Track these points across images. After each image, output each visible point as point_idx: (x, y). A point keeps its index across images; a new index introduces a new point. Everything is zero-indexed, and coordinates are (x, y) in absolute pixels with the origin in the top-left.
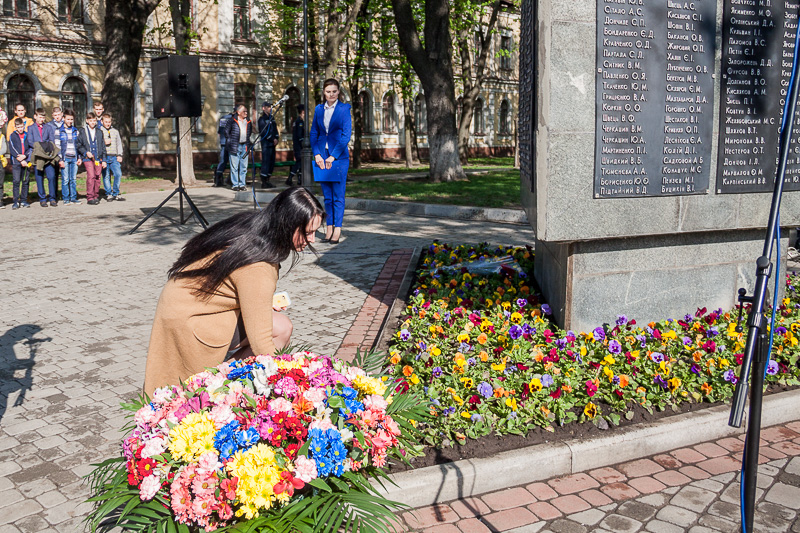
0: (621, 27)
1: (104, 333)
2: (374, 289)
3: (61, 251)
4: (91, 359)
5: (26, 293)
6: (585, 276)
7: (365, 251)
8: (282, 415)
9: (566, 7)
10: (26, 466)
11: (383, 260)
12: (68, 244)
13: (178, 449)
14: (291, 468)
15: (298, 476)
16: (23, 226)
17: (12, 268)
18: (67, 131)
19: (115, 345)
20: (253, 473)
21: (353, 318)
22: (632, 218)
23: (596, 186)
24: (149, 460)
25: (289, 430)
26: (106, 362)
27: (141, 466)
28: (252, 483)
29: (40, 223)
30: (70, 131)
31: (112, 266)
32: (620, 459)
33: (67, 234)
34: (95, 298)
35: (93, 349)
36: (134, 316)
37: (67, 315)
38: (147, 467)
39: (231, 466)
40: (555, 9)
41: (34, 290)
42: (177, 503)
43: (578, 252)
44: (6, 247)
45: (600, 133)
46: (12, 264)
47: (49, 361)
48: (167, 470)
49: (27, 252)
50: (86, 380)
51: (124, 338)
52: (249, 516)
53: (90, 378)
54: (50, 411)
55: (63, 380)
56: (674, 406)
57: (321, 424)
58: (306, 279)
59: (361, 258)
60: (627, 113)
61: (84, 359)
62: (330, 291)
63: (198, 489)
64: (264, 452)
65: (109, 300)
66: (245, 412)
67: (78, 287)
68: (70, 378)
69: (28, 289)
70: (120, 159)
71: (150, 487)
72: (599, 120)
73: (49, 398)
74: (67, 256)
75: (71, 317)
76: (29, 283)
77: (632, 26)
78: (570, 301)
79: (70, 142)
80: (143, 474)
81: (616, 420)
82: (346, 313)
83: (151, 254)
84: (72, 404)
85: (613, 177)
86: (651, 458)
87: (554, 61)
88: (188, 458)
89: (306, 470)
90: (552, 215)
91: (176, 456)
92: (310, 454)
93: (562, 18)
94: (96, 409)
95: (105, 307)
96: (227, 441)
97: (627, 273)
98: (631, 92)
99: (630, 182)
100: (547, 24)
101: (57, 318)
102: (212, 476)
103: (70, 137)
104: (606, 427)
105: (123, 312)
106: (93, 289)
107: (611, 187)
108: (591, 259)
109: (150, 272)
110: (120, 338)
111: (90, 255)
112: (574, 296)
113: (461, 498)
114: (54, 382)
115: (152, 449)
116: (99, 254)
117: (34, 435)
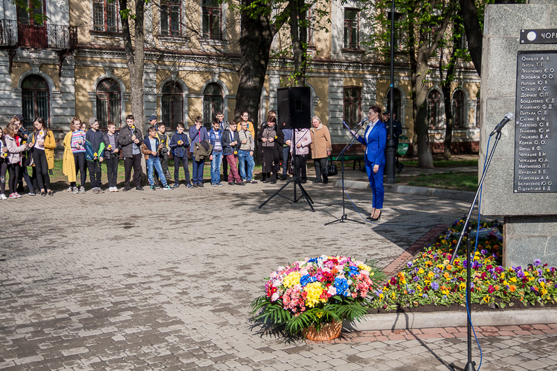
0: (532, 98)
1: (248, 261)
2: (412, 246)
3: (215, 217)
4: (241, 272)
5: (200, 240)
6: (514, 237)
7: (417, 224)
8: (326, 272)
9: (496, 90)
10: (217, 308)
11: (428, 230)
12: (219, 213)
13: (286, 284)
14: (326, 289)
15: (328, 292)
16: (185, 201)
17: (186, 227)
18: (216, 133)
19: (254, 266)
20: (313, 290)
21: (392, 260)
22: (541, 204)
23: (515, 186)
24: (275, 288)
25: (328, 278)
26: (250, 274)
27: (272, 290)
28: (312, 294)
29: (196, 199)
30: (217, 133)
31: (249, 228)
32: (499, 323)
33: (217, 207)
34: (241, 244)
35: (242, 268)
36: (264, 254)
37: (225, 252)
38: (275, 290)
39: (305, 289)
40: (489, 92)
41: (203, 239)
42: (285, 301)
43: (509, 222)
44: (178, 213)
45: (517, 157)
46: (185, 224)
47: (220, 272)
48: (282, 291)
49: (193, 218)
50: (240, 280)
51: (259, 264)
52: (310, 307)
53: (241, 279)
54: (224, 291)
55: (228, 280)
56: (542, 304)
57: (341, 277)
58: (371, 239)
59: (412, 228)
60: (536, 146)
61: (238, 272)
62: (384, 246)
63: (293, 296)
64: (318, 284)
65: (249, 246)
66: (312, 272)
67: (230, 238)
68: (232, 279)
69: (200, 238)
70: (252, 153)
71: (275, 297)
72: (517, 150)
73: (222, 286)
74: (219, 221)
75: (227, 253)
76: (199, 235)
77: (539, 98)
78: (505, 250)
79: (218, 140)
80: (273, 293)
81: (503, 306)
82: (389, 258)
83: (274, 221)
84: (234, 288)
85: (526, 181)
86: (519, 326)
87: (488, 119)
88: (290, 286)
89: (332, 291)
90: (487, 201)
91: (285, 287)
92: (334, 286)
93: (493, 96)
94: (246, 291)
95: (246, 249)
96: (304, 280)
97: (545, 237)
98: (539, 134)
99: (539, 184)
100: (485, 100)
101: (220, 253)
102: (298, 292)
103: (218, 137)
104: (494, 307)
105: (258, 252)
106: (238, 239)
107: (525, 186)
108: (518, 226)
109: (273, 232)
110: (256, 264)
111: (234, 221)
112: (507, 248)
113: (407, 329)
114: (224, 280)
115: (277, 284)
116: (241, 220)
117: (218, 298)
